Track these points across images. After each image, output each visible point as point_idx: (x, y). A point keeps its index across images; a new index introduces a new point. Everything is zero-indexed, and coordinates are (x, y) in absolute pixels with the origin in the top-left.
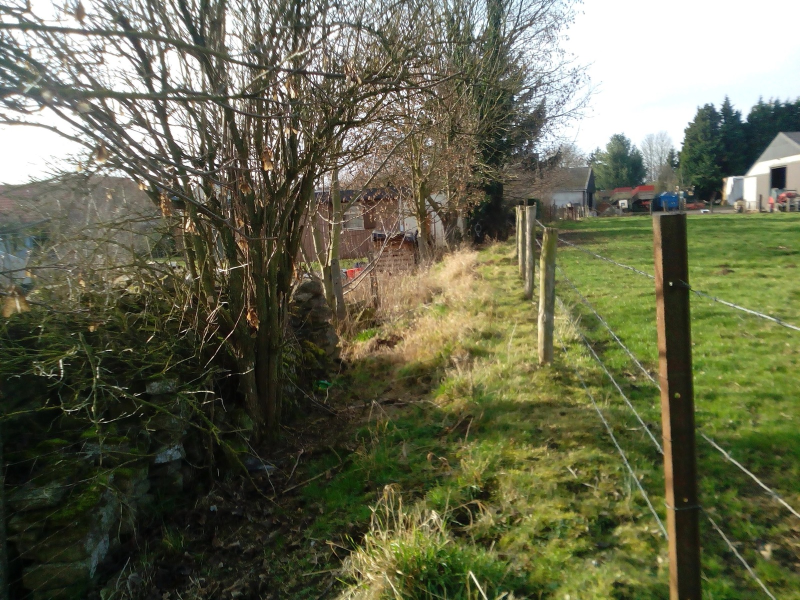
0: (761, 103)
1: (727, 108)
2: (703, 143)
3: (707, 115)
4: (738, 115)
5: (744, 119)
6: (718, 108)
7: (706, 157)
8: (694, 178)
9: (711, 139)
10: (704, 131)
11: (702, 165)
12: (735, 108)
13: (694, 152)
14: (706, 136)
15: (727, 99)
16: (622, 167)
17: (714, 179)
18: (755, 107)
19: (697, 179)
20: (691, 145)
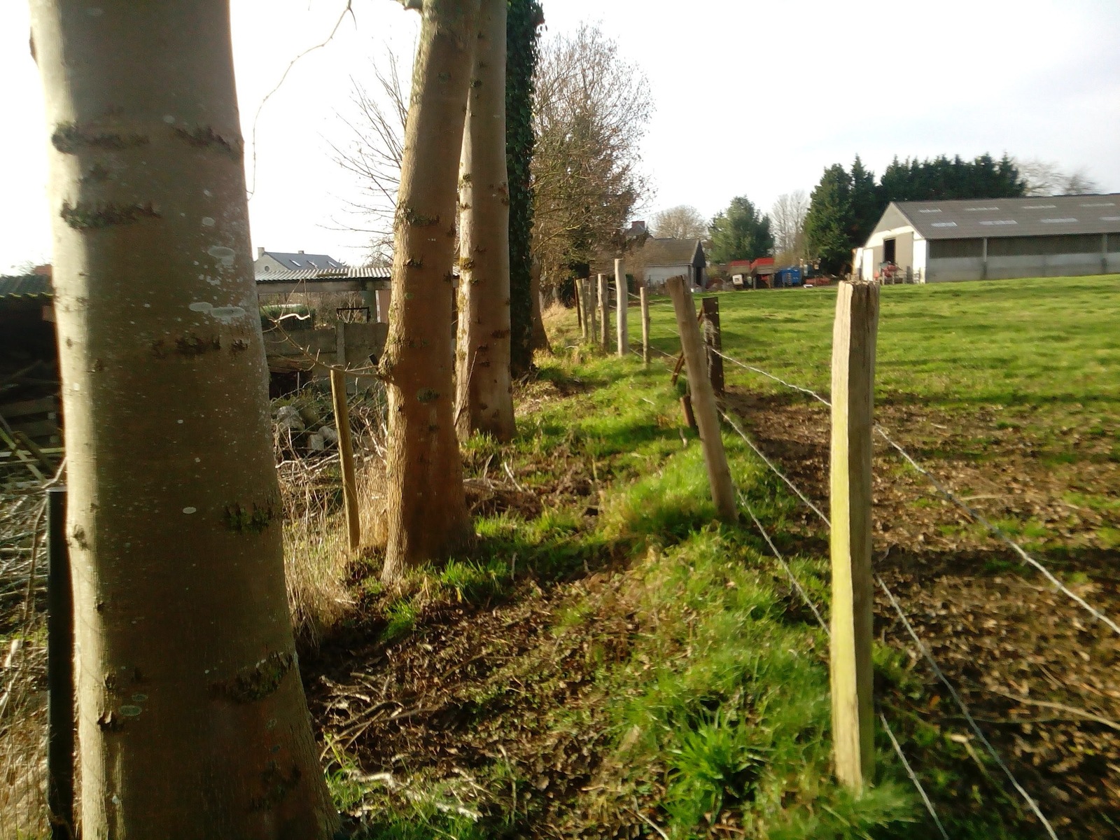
0: (896, 162)
1: (858, 169)
2: (831, 209)
3: (835, 177)
4: (871, 177)
5: (877, 181)
6: (848, 169)
7: (834, 225)
8: (821, 249)
9: (840, 204)
10: (832, 196)
11: (830, 234)
12: (867, 168)
13: (821, 220)
14: (834, 201)
15: (858, 158)
16: (745, 236)
17: (843, 250)
18: (889, 167)
19: (824, 250)
20: (818, 211)
